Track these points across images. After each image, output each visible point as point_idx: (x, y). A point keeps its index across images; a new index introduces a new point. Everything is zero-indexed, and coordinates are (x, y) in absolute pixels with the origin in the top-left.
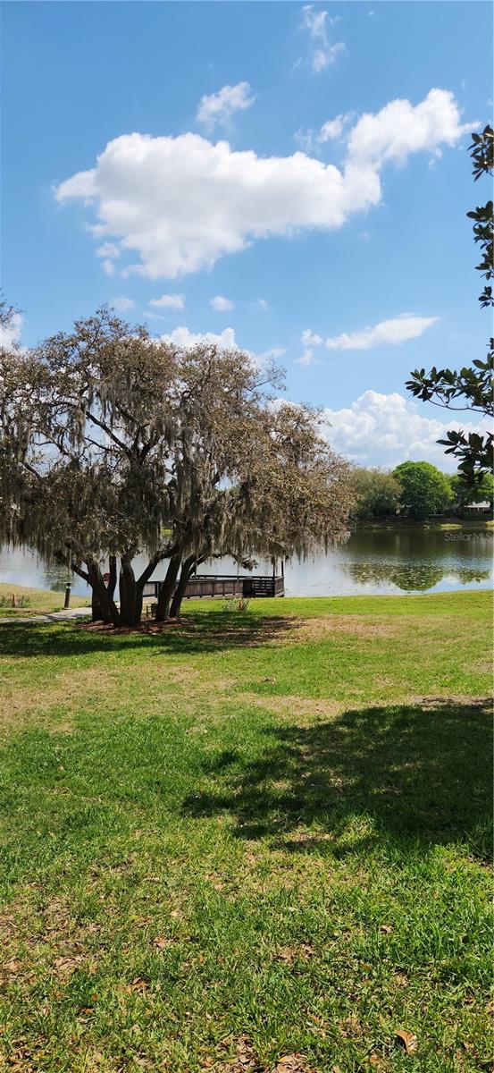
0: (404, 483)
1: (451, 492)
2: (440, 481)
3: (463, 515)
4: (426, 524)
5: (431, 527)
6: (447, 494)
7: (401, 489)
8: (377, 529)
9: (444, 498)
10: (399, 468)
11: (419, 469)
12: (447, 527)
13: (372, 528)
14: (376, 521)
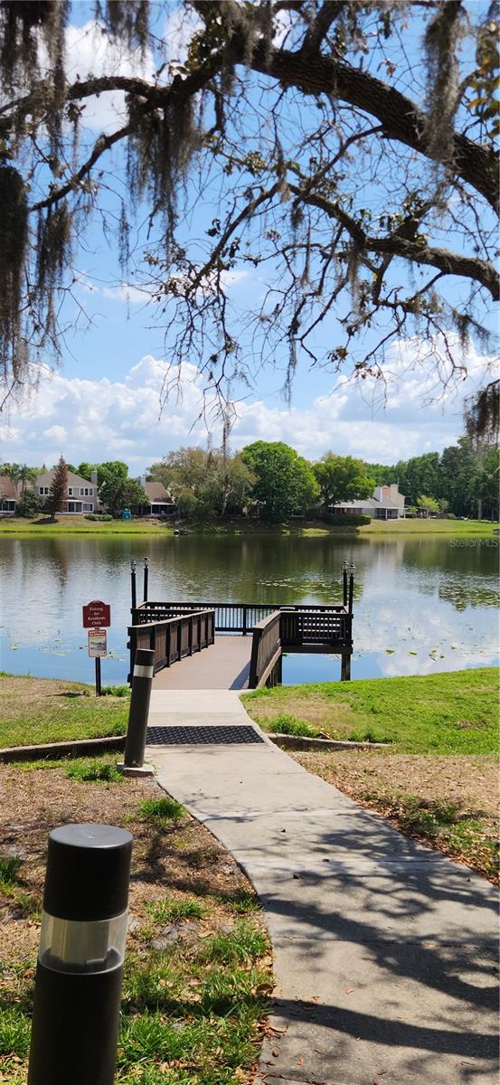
0: (258, 469)
1: (316, 486)
2: (302, 469)
3: (329, 517)
4: (285, 528)
5: (291, 532)
6: (311, 488)
7: (254, 479)
8: (222, 532)
9: (308, 492)
10: (249, 449)
11: (276, 452)
12: (311, 533)
13: (216, 532)
14: (219, 523)
